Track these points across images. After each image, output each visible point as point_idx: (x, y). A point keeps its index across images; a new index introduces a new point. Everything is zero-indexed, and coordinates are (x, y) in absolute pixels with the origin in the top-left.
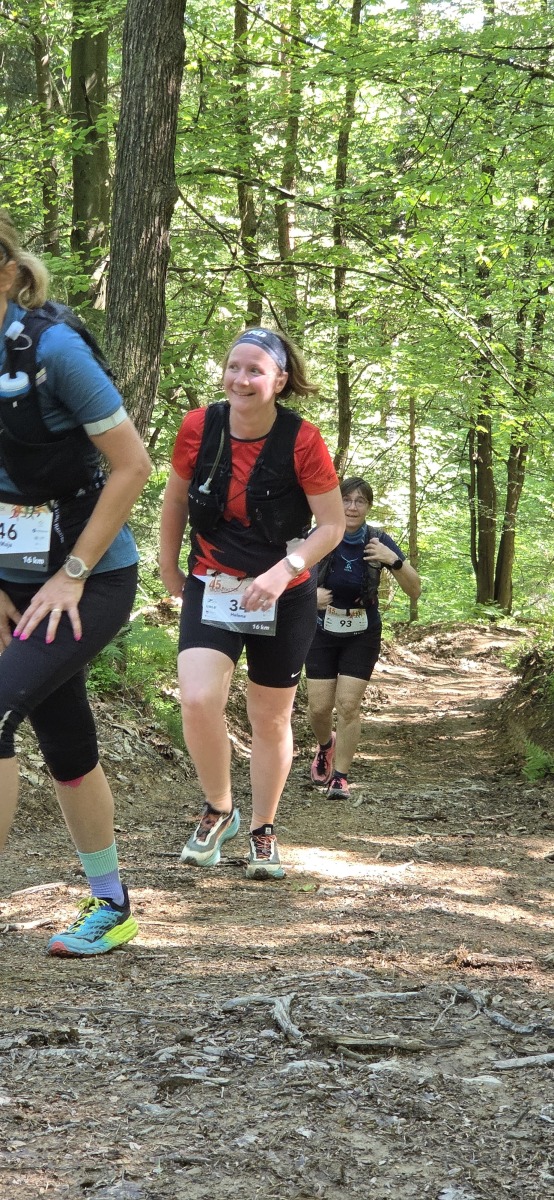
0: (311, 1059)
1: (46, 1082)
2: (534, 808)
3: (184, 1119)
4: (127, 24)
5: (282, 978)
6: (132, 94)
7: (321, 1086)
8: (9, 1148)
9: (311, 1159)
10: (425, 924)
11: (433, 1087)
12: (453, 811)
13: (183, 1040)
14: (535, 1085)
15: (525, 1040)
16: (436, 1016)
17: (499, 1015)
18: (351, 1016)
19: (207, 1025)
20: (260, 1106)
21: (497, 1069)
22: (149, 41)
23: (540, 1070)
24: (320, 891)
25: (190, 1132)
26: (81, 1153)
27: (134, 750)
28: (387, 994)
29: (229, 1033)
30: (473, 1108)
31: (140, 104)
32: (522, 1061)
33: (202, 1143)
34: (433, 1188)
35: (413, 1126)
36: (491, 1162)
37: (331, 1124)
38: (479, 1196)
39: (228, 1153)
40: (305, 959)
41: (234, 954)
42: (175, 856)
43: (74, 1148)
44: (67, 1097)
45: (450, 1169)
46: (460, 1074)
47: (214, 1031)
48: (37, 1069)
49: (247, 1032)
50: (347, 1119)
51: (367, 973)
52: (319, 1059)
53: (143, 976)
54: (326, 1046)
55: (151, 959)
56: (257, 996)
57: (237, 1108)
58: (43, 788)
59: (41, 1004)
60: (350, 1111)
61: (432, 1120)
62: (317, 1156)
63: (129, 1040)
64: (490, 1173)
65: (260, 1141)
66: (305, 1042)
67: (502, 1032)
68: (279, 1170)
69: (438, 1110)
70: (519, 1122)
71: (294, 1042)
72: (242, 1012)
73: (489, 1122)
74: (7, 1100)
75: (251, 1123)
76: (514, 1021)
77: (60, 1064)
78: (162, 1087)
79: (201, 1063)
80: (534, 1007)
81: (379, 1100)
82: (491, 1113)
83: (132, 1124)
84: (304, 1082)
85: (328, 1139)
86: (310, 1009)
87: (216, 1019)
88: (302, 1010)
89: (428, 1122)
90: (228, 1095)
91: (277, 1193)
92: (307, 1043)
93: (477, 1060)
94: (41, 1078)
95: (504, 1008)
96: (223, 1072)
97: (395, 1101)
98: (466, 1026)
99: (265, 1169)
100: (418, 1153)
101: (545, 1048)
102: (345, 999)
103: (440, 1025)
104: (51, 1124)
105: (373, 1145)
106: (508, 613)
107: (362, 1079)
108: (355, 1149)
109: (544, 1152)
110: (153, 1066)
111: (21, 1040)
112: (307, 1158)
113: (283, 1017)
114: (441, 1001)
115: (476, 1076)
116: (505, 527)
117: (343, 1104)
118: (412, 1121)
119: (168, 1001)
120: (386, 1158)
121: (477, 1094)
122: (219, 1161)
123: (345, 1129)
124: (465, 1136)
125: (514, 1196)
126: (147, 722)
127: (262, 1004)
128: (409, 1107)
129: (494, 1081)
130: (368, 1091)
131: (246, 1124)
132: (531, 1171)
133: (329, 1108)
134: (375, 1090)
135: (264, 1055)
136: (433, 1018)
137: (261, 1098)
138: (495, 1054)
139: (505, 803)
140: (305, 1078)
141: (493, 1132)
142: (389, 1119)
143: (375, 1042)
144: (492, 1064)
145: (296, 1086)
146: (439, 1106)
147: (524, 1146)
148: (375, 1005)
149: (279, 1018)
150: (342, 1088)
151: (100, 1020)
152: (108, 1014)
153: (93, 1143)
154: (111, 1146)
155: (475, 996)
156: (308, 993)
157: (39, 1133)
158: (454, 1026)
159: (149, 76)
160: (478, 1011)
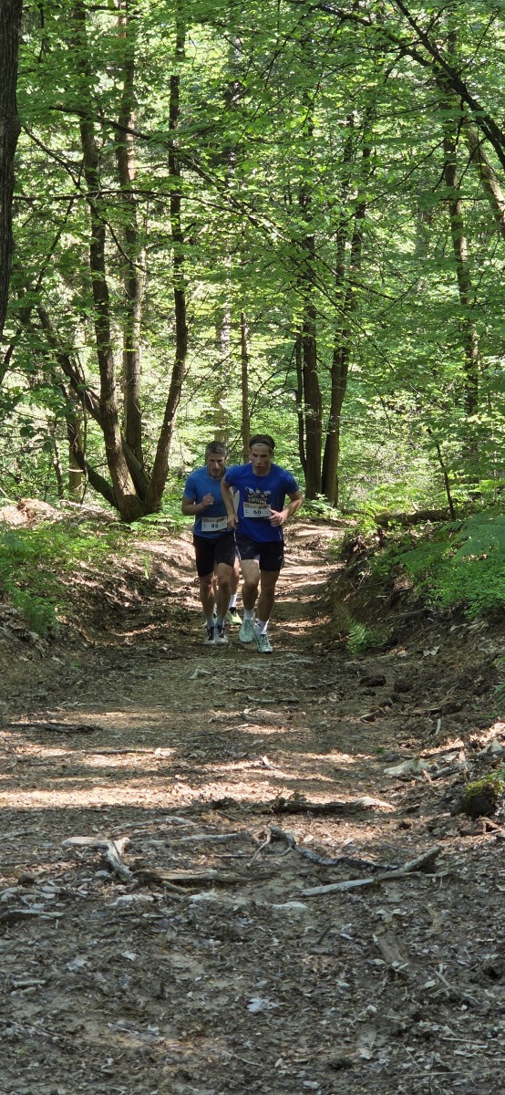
0: (138, 893)
2: (353, 677)
3: (22, 949)
5: (118, 827)
7: (145, 915)
9: (134, 977)
11: (247, 913)
12: (281, 680)
13: (24, 882)
14: (337, 909)
15: (330, 870)
16: (252, 853)
17: (308, 850)
18: (177, 856)
19: (47, 870)
20: (91, 935)
21: (305, 896)
23: (342, 895)
25: (27, 960)
28: (210, 836)
29: (68, 875)
30: (281, 930)
32: (326, 889)
33: (36, 968)
34: (242, 998)
35: (226, 947)
36: (294, 974)
37: (153, 948)
38: (282, 1003)
39: (60, 975)
40: (140, 811)
45: (258, 981)
46: (272, 902)
47: (53, 875)
49: (84, 873)
50: (167, 942)
51: (194, 821)
52: (144, 893)
54: (151, 881)
57: (69, 937)
60: (171, 936)
61: (245, 941)
62: (140, 975)
64: (293, 984)
65: (89, 964)
66: (134, 880)
67: (311, 864)
68: (105, 988)
69: (248, 933)
70: (321, 940)
71: (124, 880)
73: (295, 942)
75: (82, 950)
76: (322, 855)
78: (3, 922)
79: (39, 900)
80: (341, 843)
81: (197, 926)
82: (297, 934)
84: (131, 912)
85: (150, 961)
86: (140, 852)
88: (133, 853)
89: (241, 943)
90: (62, 927)
91: (103, 1008)
92: (136, 881)
93: (287, 889)
95: (313, 845)
96: (59, 907)
97: (211, 926)
98: (279, 861)
99: (92, 988)
100: (230, 969)
101: (347, 877)
102: (172, 842)
103: (255, 861)
105: (192, 964)
106: (335, 506)
107: (183, 908)
108: (174, 968)
109: (341, 964)
112: (130, 977)
113: (115, 859)
114: (257, 839)
115: (285, 902)
116: (330, 428)
117: (164, 931)
118: (227, 943)
119: (14, 851)
120: (202, 975)
121: (285, 917)
123: (166, 952)
124: (272, 953)
125: (314, 1002)
128: (224, 931)
129: (301, 906)
130: (188, 918)
131: (77, 951)
132: (329, 981)
133: (152, 934)
134: (194, 917)
135: (97, 891)
136: (249, 855)
137: (91, 928)
138: (303, 883)
139: (328, 673)
140: (131, 909)
141: (298, 949)
142: (206, 942)
143: (196, 877)
144: (301, 892)
145: (123, 915)
146: (251, 929)
147: (325, 961)
148: (199, 847)
149: (112, 859)
150: (165, 917)
155: (287, 836)
156: (140, 839)
158: (268, 862)
160: (290, 848)
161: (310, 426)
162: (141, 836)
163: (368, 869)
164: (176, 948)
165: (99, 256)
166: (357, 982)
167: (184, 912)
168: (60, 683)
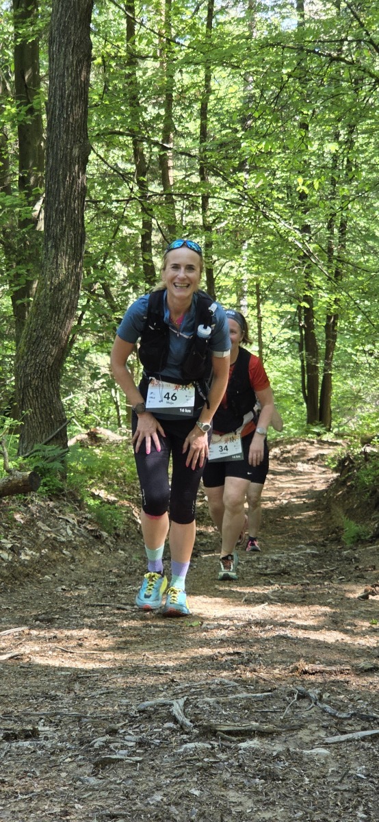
0: (200, 741)
1: (17, 765)
2: (350, 564)
3: (112, 786)
4: (51, 33)
5: (178, 687)
6: (56, 81)
7: (206, 760)
9: (200, 810)
10: (276, 646)
11: (283, 758)
12: (294, 567)
13: (110, 732)
14: (353, 754)
15: (346, 723)
16: (284, 708)
17: (327, 706)
18: (226, 711)
19: (127, 721)
20: (164, 776)
21: (327, 744)
22: (67, 44)
23: (356, 743)
24: (204, 626)
25: (117, 795)
26: (42, 813)
27: (74, 533)
28: (250, 695)
29: (141, 727)
30: (310, 771)
31: (62, 89)
32: (343, 737)
33: (125, 802)
35: (269, 785)
36: (323, 807)
37: (213, 786)
39: (143, 808)
40: (194, 673)
41: (145, 672)
42: (103, 605)
43: (37, 809)
44: (31, 775)
45: (295, 813)
46: (302, 749)
47: (132, 725)
48: (10, 756)
49: (154, 725)
50: (224, 781)
51: (236, 681)
52: (204, 742)
53: (83, 689)
54: (209, 732)
55: (88, 677)
56: (161, 700)
57: (148, 777)
58: (11, 562)
59: (13, 712)
60: (226, 776)
61: (283, 780)
62: (204, 808)
63: (73, 733)
64: (323, 815)
65: (165, 799)
66: (194, 730)
67: (330, 718)
68: (178, 818)
69: (286, 773)
70: (342, 779)
71: (187, 730)
72: (151, 711)
73: (322, 780)
75: (158, 788)
76: (338, 710)
77: (26, 752)
78: (96, 765)
79: (123, 747)
80: (351, 700)
81: (246, 768)
82: (323, 774)
83: (77, 791)
84: (194, 757)
85: (211, 796)
86: (198, 707)
87: (133, 717)
88: (192, 708)
89: (280, 782)
90: (142, 769)
92: (196, 731)
93: (313, 738)
94: (13, 762)
95: (331, 702)
96: (138, 753)
97: (257, 769)
98: (305, 715)
99: (168, 818)
100: (273, 803)
101: (359, 728)
102: (222, 699)
103: (287, 714)
104: (20, 793)
105: (243, 799)
106: (329, 430)
107: (234, 754)
108: (230, 802)
109: (359, 799)
110: (90, 751)
112: (197, 810)
113: (179, 714)
114: (288, 698)
115: (313, 749)
116: (325, 370)
117: (221, 772)
119: (100, 705)
120: (252, 807)
121: (313, 761)
122: (137, 814)
123: (223, 789)
124: (305, 791)
126: (82, 514)
127: (164, 705)
128: (267, 772)
129: (325, 751)
130: (238, 762)
131: (155, 788)
132: (351, 813)
133: (212, 775)
134: (243, 761)
135: (167, 740)
136: (282, 710)
137: (165, 770)
138: (325, 733)
139: (330, 561)
140: (194, 755)
141: (325, 787)
142: (253, 781)
143: (243, 728)
144: (324, 740)
145: (188, 761)
146: (288, 770)
147: (346, 796)
148: (243, 703)
149: (177, 714)
150: (221, 760)
151: (53, 721)
152: (59, 716)
153: (49, 806)
154: (62, 807)
155: (311, 694)
156: (196, 696)
157: (12, 800)
158: (297, 715)
159: (68, 68)
160: (313, 704)
161: (309, 370)
162: (194, 695)
163: (375, 721)
164: (231, 786)
165: (148, 242)
166: (372, 814)
167: (235, 757)
168: (125, 571)
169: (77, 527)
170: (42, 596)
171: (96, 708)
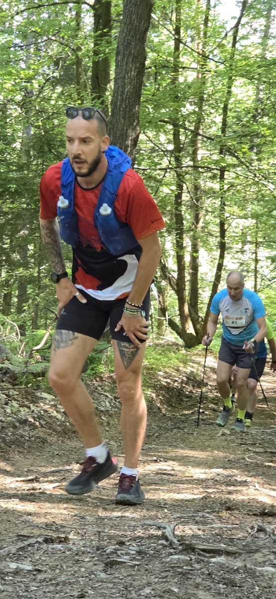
0: (181, 555)
1: (51, 560)
3: (116, 580)
4: (118, 47)
6: (119, 82)
7: (185, 568)
8: (29, 590)
11: (241, 571)
12: (267, 440)
13: (119, 543)
16: (246, 537)
18: (204, 535)
19: (133, 537)
20: (154, 576)
21: (274, 564)
22: (128, 56)
25: (119, 587)
26: (64, 595)
27: (111, 405)
28: (223, 526)
29: (143, 541)
30: (261, 583)
31: (124, 87)
33: (124, 592)
35: (229, 589)
37: (188, 586)
39: (136, 598)
40: (185, 508)
41: (151, 504)
43: (61, 591)
46: (256, 566)
47: (135, 540)
48: (47, 554)
49: (152, 541)
50: (196, 584)
51: (215, 516)
52: (185, 555)
53: (104, 513)
54: (188, 548)
57: (143, 576)
58: (63, 422)
59: (52, 525)
60: (199, 580)
61: (240, 587)
63: (94, 542)
65: (153, 592)
69: (242, 583)
71: (175, 547)
73: (268, 590)
74: (30, 568)
75: (149, 584)
77: (58, 552)
78: (106, 564)
79: (127, 554)
81: (213, 576)
82: (269, 585)
83: (91, 582)
85: (186, 593)
86: (184, 531)
88: (180, 532)
89: (237, 588)
90: (139, 570)
92: (180, 548)
93: (265, 559)
94: (48, 558)
96: (138, 559)
97: (221, 577)
98: (261, 543)
102: (202, 528)
103: (248, 542)
105: (209, 597)
107: (206, 565)
110: (103, 555)
111: (40, 540)
113: (170, 534)
114: (250, 531)
115: (264, 567)
117: (195, 577)
118: (229, 587)
119: (115, 525)
121: (263, 575)
123: (195, 589)
124: (255, 595)
128: (228, 580)
129: (272, 570)
130: (208, 571)
131: (146, 584)
133: (188, 578)
134: (212, 571)
135: (159, 552)
136: (244, 538)
137: (155, 572)
138: (274, 557)
140: (177, 564)
141: (269, 594)
142: (218, 585)
143: (214, 548)
144: (272, 562)
145: (172, 567)
146: (244, 580)
148: (217, 531)
149: (167, 534)
150: (196, 569)
151: (80, 533)
152: (85, 530)
153: (70, 590)
154: (79, 592)
155: (266, 529)
156: (184, 524)
157: (44, 584)
158: (255, 543)
159: (128, 73)
160: (268, 536)
162: (185, 523)
164: (201, 588)
165: (179, 201)
167: (206, 568)
169: (114, 401)
170: (83, 447)
171: (112, 527)
